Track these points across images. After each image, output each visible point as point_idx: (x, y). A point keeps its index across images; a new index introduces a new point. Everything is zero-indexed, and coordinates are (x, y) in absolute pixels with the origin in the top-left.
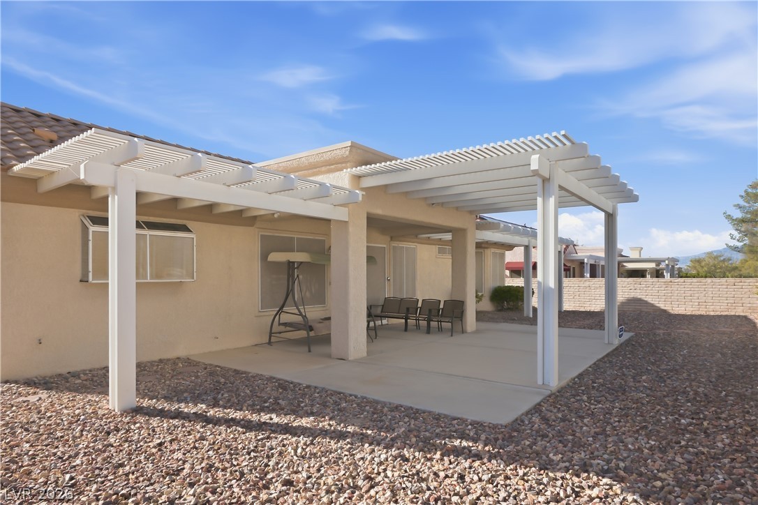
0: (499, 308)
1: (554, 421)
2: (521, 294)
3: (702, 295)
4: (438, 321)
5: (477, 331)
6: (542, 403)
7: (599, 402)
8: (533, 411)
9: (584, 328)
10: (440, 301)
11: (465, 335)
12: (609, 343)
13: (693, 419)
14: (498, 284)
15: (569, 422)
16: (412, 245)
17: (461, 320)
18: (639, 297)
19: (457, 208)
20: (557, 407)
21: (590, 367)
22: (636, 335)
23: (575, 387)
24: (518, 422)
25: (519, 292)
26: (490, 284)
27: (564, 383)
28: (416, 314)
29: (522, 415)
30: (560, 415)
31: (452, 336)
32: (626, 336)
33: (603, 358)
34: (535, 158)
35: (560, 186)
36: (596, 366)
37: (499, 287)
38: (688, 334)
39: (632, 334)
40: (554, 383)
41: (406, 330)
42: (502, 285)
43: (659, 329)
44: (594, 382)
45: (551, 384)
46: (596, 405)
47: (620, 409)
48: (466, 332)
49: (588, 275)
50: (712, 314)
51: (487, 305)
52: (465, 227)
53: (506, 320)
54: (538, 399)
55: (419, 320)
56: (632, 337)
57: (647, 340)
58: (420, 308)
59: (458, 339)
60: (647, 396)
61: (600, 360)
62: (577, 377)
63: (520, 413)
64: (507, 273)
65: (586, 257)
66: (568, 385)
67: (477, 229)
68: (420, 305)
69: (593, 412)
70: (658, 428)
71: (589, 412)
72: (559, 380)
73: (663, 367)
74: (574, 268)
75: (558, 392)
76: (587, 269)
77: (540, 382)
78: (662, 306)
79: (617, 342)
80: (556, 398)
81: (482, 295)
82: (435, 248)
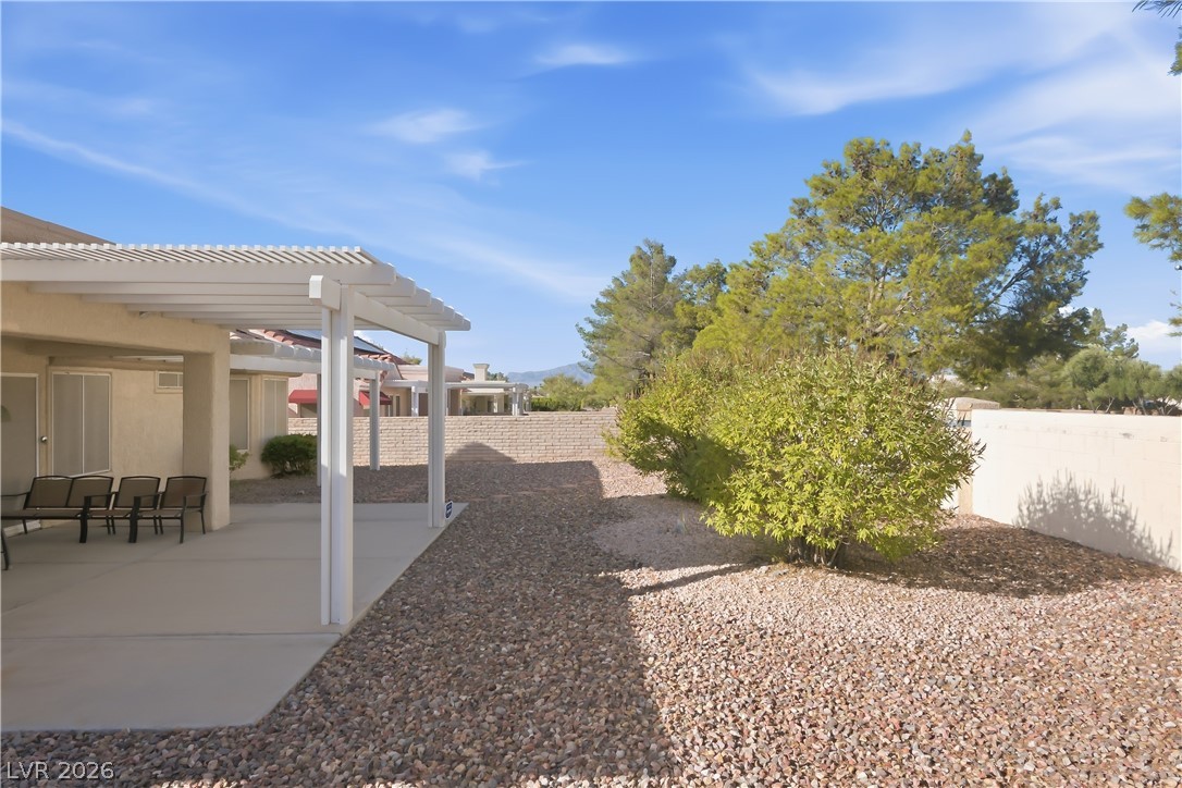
0: (278, 472)
1: (338, 694)
2: (312, 449)
3: (549, 436)
4: (155, 518)
5: (233, 527)
6: (324, 663)
7: (406, 640)
8: (308, 681)
9: (405, 501)
10: (159, 479)
11: (207, 534)
12: (433, 527)
13: (515, 642)
14: (275, 432)
15: (360, 688)
16: (102, 373)
17: (201, 511)
18: (480, 441)
19: (193, 320)
20: (345, 664)
21: (404, 575)
22: (469, 506)
23: (378, 620)
24: (283, 708)
25: (310, 445)
26: (261, 431)
27: (362, 613)
28: (108, 506)
29: (290, 693)
30: (347, 680)
31: (181, 541)
32: (458, 508)
33: (423, 555)
34: (316, 279)
35: (356, 318)
36: (412, 571)
37: (276, 438)
38: (528, 497)
39: (464, 505)
40: (347, 617)
41: (83, 539)
42: (281, 434)
43: (499, 492)
44: (405, 604)
45: (342, 622)
46: (402, 646)
47: (432, 646)
48: (211, 531)
49: (417, 411)
50: (559, 460)
51: (254, 469)
52: (209, 350)
53: (285, 497)
54: (317, 655)
55: (113, 519)
56: (465, 510)
57: (482, 515)
58: (117, 494)
59: (195, 546)
60: (469, 613)
61: (418, 560)
62: (383, 598)
63: (286, 691)
64: (294, 407)
65: (414, 383)
66: (368, 615)
67: (232, 352)
68: (115, 488)
69: (395, 662)
70: (473, 669)
71: (391, 663)
72: (355, 609)
73: (494, 560)
74: (398, 397)
75: (353, 632)
76: (416, 401)
77: (325, 621)
78: (506, 453)
79: (443, 523)
80: (348, 647)
81: (246, 455)
82: (152, 378)
